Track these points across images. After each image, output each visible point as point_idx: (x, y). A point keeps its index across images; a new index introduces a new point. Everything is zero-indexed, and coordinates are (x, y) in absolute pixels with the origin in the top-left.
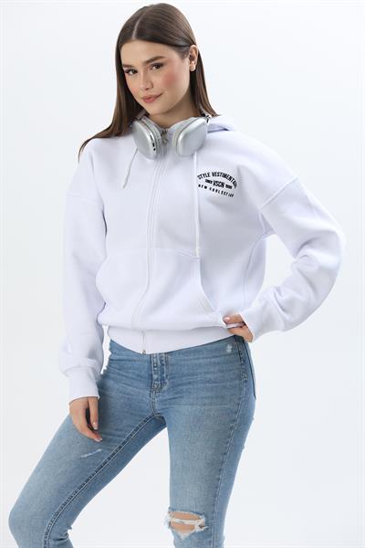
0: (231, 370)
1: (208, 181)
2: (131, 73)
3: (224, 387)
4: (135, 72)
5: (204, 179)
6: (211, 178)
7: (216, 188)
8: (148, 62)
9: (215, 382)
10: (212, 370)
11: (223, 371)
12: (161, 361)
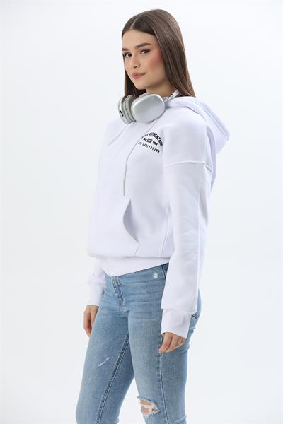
0: (156, 292)
2: (127, 56)
3: (151, 305)
4: (130, 55)
8: (138, 46)
9: (145, 301)
10: (143, 291)
11: (150, 293)
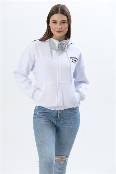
1: (73, 60)
5: (72, 59)
6: (73, 59)
7: (75, 62)
12: (61, 113)
